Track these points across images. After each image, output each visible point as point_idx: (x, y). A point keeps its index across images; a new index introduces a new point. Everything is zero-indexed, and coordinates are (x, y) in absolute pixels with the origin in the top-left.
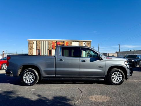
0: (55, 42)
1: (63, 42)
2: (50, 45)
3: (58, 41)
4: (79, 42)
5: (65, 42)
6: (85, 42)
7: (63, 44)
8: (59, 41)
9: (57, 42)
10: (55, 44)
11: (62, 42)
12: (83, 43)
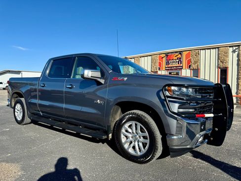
0: (164, 55)
1: (181, 54)
2: (155, 62)
3: (169, 53)
4: (218, 48)
5: (184, 54)
6: (234, 48)
7: (180, 59)
8: (171, 53)
9: (167, 56)
10: (164, 59)
11: (177, 54)
12: (231, 49)
